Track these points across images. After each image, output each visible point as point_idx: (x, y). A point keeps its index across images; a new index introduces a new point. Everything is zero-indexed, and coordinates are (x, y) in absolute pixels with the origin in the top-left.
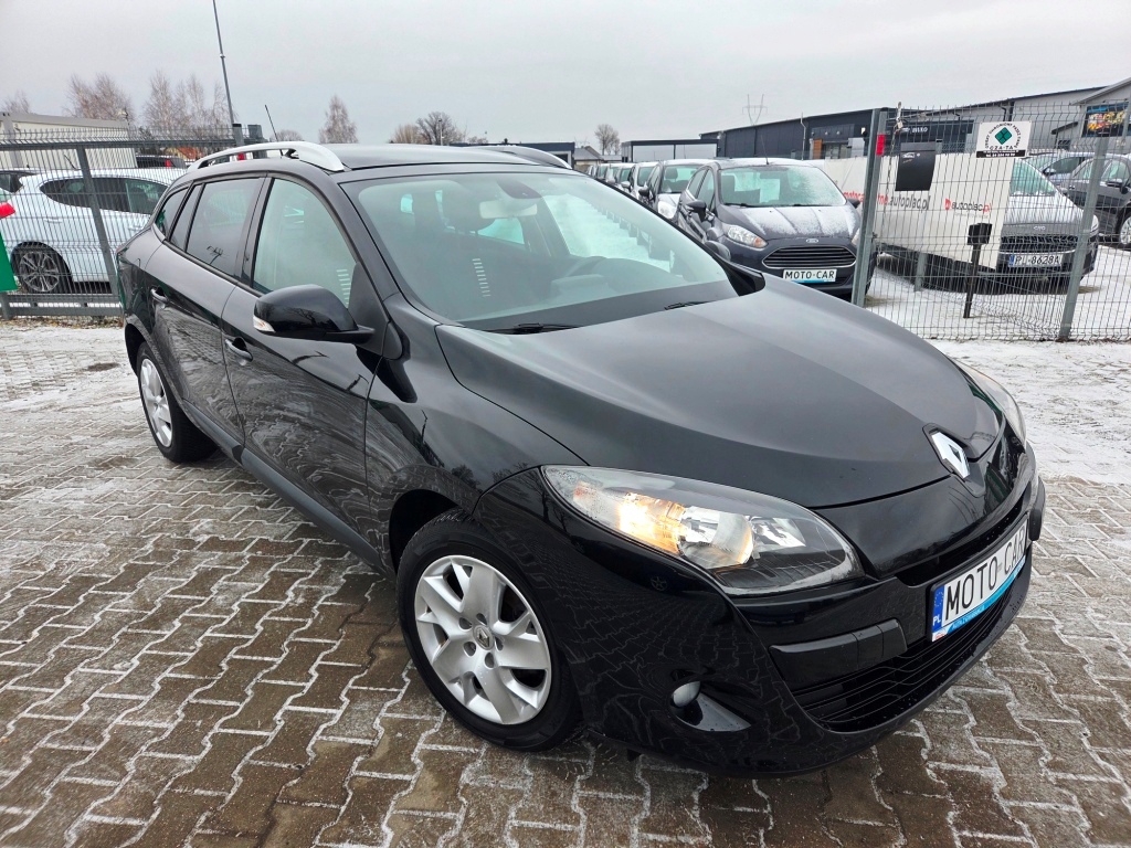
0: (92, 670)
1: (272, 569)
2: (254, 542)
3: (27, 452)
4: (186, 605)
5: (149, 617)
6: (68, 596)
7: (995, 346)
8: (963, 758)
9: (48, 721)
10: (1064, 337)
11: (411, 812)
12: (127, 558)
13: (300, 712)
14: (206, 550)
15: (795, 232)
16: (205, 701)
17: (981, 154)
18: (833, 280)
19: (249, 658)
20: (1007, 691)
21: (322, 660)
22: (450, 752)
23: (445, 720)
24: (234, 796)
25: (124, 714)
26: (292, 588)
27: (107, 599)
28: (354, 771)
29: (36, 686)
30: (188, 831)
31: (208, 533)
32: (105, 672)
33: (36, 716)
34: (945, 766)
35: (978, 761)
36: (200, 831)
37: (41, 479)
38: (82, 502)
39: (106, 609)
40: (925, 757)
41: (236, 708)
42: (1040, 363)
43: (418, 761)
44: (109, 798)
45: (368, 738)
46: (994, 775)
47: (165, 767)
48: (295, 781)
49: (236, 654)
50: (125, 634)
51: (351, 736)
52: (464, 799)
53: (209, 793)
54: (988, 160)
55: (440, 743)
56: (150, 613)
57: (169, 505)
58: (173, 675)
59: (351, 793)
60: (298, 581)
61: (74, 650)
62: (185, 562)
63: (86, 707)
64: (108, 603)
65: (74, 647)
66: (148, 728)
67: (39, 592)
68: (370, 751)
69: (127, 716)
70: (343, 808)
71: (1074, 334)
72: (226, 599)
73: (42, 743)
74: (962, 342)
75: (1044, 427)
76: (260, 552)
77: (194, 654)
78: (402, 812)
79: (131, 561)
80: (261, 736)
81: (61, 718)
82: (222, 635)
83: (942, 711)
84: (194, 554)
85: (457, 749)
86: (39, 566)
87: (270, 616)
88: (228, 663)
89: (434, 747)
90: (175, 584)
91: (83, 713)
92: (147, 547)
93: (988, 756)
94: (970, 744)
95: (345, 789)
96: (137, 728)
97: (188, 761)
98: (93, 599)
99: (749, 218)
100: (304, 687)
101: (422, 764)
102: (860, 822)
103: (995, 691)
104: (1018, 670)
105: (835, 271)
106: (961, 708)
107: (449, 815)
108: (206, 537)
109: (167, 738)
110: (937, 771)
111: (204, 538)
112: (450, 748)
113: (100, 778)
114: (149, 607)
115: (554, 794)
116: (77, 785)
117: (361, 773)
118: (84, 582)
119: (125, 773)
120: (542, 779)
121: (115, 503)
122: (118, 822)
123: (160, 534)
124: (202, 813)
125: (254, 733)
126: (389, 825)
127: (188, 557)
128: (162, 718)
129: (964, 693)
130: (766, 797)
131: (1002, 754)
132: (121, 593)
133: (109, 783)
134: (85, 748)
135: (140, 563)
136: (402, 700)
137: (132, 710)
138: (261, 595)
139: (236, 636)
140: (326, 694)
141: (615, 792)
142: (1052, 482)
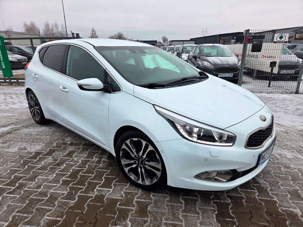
0: (43, 177)
1: (89, 151)
2: (83, 144)
3: (19, 119)
4: (67, 160)
5: (57, 163)
6: (34, 157)
7: (278, 94)
8: (288, 206)
9: (32, 191)
10: (297, 92)
11: (135, 218)
12: (49, 147)
13: (101, 189)
14: (70, 145)
15: (222, 63)
16: (74, 186)
17: (275, 42)
18: (232, 76)
19: (85, 174)
20: (298, 188)
21: (105, 175)
22: (144, 201)
23: (141, 192)
24: (85, 212)
25: (53, 189)
26: (95, 156)
27: (45, 158)
28: (118, 206)
29: (28, 181)
30: (74, 222)
31: (70, 141)
32: (46, 177)
33: (29, 189)
34: (284, 208)
35: (293, 207)
36: (77, 222)
37: (24, 126)
38: (36, 132)
39: (45, 161)
40: (278, 206)
41: (83, 188)
42: (292, 99)
43: (135, 204)
44: (51, 212)
45: (121, 197)
46: (298, 211)
47: (66, 204)
48: (102, 208)
49: (81, 173)
50: (51, 167)
51: (116, 197)
52: (149, 215)
53: (79, 211)
54: (277, 44)
55: (141, 199)
56: (57, 162)
57: (59, 133)
58: (65, 179)
59: (118, 212)
60: (96, 154)
61: (38, 171)
62: (65, 149)
63: (42, 187)
64: (45, 159)
65: (37, 171)
66: (60, 193)
67: (26, 156)
68: (121, 200)
69: (54, 190)
70: (116, 216)
71: (300, 91)
72: (77, 158)
73: (31, 197)
74: (269, 93)
75: (295, 116)
76: (85, 146)
77: (70, 173)
78: (133, 218)
79: (50, 148)
80: (91, 196)
81: (36, 190)
82: (77, 168)
83: (280, 193)
84: (67, 146)
85: (145, 200)
86: (25, 149)
87: (90, 163)
88: (80, 176)
89: (139, 200)
90: (63, 154)
91: (42, 189)
92: (54, 144)
93: (295, 206)
94: (290, 202)
95: (116, 211)
96: (56, 193)
97: (72, 202)
98: (41, 158)
99: (209, 59)
100: (101, 183)
101: (136, 204)
102: (262, 224)
103: (294, 188)
104: (300, 182)
105: (233, 74)
106: (286, 192)
107: (146, 219)
108: (70, 142)
109: (65, 196)
110: (282, 210)
111: (69, 142)
112: (144, 200)
113: (48, 206)
114: (57, 160)
115: (174, 214)
116: (42, 208)
117: (120, 207)
118: (38, 154)
119: (55, 205)
120: (170, 210)
121: (44, 133)
122: (54, 219)
123: (57, 141)
124: (77, 217)
125: (89, 195)
126: (129, 221)
127: (66, 147)
128: (63, 190)
129: (286, 188)
130: (234, 216)
131: (299, 205)
132: (49, 157)
133: (51, 208)
134: (43, 198)
135: (53, 148)
136: (129, 187)
137: (55, 188)
138: (87, 158)
139: (81, 169)
140: (107, 184)
141: (192, 214)
142: (300, 131)
